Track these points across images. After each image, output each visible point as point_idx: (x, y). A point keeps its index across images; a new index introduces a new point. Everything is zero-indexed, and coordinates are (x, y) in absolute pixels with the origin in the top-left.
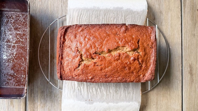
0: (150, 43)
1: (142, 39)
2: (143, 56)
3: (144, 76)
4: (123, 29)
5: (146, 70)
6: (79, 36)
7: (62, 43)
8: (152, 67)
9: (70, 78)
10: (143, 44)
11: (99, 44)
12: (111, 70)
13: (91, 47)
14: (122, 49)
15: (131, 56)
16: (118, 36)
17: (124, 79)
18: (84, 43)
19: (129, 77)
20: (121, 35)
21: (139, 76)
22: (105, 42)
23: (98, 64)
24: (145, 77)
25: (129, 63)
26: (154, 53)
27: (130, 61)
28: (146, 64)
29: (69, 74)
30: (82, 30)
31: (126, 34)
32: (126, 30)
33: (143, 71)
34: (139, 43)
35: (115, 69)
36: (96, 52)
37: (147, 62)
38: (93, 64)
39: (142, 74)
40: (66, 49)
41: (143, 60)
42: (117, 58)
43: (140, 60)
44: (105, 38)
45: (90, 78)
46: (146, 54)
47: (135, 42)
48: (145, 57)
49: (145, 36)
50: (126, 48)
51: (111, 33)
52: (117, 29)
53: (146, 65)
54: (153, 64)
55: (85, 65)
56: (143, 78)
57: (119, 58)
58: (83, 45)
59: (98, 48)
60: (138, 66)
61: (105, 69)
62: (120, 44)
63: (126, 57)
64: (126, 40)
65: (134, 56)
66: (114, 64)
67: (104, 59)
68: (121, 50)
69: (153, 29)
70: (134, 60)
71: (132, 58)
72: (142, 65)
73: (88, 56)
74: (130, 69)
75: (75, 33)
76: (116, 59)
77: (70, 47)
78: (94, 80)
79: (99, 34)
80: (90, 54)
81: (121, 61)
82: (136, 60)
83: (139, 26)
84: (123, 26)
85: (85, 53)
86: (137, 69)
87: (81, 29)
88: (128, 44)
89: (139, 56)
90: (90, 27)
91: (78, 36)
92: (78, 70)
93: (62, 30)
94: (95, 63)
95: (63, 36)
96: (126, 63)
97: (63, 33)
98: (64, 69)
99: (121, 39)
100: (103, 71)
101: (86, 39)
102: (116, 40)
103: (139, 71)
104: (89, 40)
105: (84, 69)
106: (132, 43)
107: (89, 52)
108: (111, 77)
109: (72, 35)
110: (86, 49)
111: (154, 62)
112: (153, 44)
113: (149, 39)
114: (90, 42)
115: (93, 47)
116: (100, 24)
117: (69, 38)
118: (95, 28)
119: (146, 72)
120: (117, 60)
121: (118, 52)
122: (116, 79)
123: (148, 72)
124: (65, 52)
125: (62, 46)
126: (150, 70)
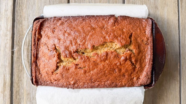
0: (145, 39)
1: (135, 33)
2: (136, 55)
3: (138, 78)
4: (112, 21)
5: (141, 72)
6: (58, 30)
7: (36, 39)
8: (147, 68)
9: (48, 83)
10: (136, 39)
11: (81, 40)
12: (98, 74)
13: (71, 43)
14: (111, 46)
15: (122, 55)
16: (106, 29)
17: (114, 84)
18: (63, 39)
19: (120, 80)
20: (109, 28)
21: (132, 79)
22: (88, 37)
23: (80, 67)
24: (139, 80)
25: (119, 64)
26: (150, 50)
27: (120, 62)
28: (141, 64)
29: (47, 78)
30: (61, 24)
31: (115, 27)
32: (115, 22)
33: (137, 73)
34: (132, 38)
35: (101, 72)
36: (77, 49)
37: (142, 61)
38: (74, 67)
39: (136, 77)
40: (41, 47)
41: (136, 59)
42: (103, 58)
43: (133, 60)
44: (89, 33)
45: (72, 83)
46: (140, 52)
47: (126, 36)
48: (139, 55)
49: (138, 30)
50: (115, 44)
51: (96, 26)
52: (104, 22)
53: (140, 66)
54: (149, 64)
55: (64, 67)
56: (137, 81)
57: (107, 58)
58: (62, 42)
59: (80, 45)
60: (131, 68)
61: (89, 72)
62: (107, 39)
63: (115, 56)
64: (114, 35)
65: (125, 56)
66: (101, 66)
67: (88, 60)
68: (109, 48)
69: (148, 22)
70: (126, 60)
71: (123, 58)
72: (135, 66)
73: (67, 56)
74: (121, 72)
75: (54, 27)
76: (103, 60)
77: (46, 44)
78: (77, 85)
79: (83, 28)
80: (70, 52)
81: (109, 61)
82: (128, 61)
83: (132, 18)
84: (111, 17)
85: (64, 51)
86: (129, 71)
87: (60, 22)
88: (118, 39)
89: (132, 55)
90: (71, 19)
91: (56, 31)
92: (57, 74)
93: (37, 24)
94: (77, 65)
95: (38, 31)
96: (116, 64)
97: (38, 28)
98: (41, 72)
99: (108, 34)
100: (87, 75)
101: (66, 35)
102: (102, 34)
103: (131, 74)
104: (69, 35)
105: (63, 72)
106: (122, 38)
107: (69, 50)
108: (98, 81)
109: (49, 29)
110: (65, 46)
111: (151, 61)
112: (148, 39)
113: (144, 34)
114: (71, 38)
115: (73, 44)
116: (84, 16)
117: (45, 34)
118: (77, 21)
119: (140, 74)
120: (105, 60)
121: (106, 51)
122: (105, 84)
123: (143, 74)
124: (40, 51)
125: (36, 43)
126: (145, 72)
